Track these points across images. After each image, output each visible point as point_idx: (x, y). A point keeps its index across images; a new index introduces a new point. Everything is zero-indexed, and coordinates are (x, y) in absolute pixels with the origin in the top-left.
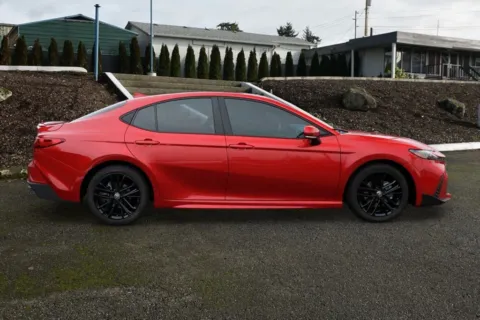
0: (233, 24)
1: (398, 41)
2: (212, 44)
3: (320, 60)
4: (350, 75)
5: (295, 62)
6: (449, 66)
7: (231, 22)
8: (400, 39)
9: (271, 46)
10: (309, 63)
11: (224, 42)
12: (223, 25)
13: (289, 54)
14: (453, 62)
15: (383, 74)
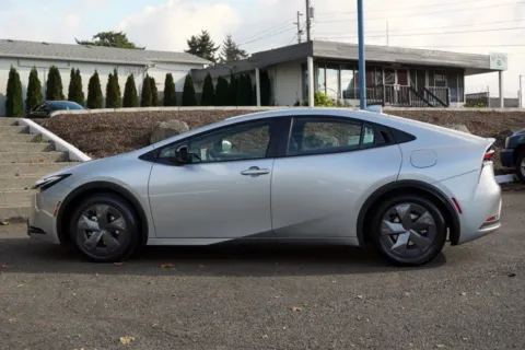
0: (118, 34)
1: (315, 54)
2: (49, 65)
3: (215, 83)
4: (255, 104)
5: (179, 88)
6: (397, 87)
7: (116, 31)
8: (318, 52)
9: (143, 66)
10: (198, 90)
11: (69, 62)
12: (103, 36)
13: (169, 78)
14: (402, 81)
15: (301, 102)
